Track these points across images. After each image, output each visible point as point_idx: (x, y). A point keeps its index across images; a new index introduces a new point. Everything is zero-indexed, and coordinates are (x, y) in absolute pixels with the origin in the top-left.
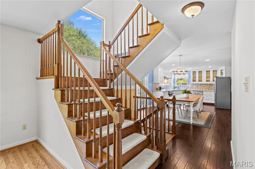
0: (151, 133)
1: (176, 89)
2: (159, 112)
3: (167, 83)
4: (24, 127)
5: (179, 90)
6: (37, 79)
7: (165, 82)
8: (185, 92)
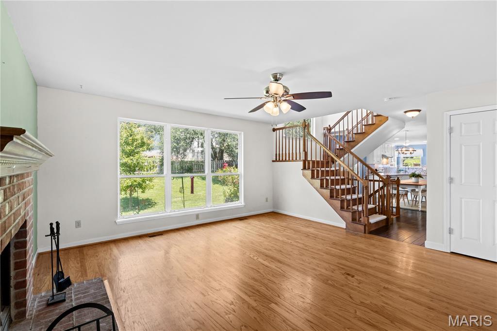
0: (377, 204)
1: (402, 173)
2: (385, 188)
3: (387, 163)
4: (267, 201)
5: (407, 174)
6: (273, 161)
7: (383, 163)
8: (414, 175)
